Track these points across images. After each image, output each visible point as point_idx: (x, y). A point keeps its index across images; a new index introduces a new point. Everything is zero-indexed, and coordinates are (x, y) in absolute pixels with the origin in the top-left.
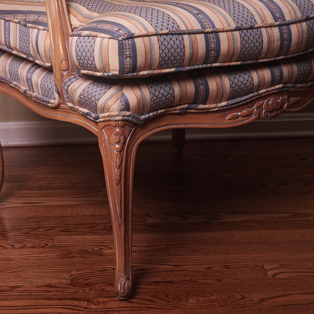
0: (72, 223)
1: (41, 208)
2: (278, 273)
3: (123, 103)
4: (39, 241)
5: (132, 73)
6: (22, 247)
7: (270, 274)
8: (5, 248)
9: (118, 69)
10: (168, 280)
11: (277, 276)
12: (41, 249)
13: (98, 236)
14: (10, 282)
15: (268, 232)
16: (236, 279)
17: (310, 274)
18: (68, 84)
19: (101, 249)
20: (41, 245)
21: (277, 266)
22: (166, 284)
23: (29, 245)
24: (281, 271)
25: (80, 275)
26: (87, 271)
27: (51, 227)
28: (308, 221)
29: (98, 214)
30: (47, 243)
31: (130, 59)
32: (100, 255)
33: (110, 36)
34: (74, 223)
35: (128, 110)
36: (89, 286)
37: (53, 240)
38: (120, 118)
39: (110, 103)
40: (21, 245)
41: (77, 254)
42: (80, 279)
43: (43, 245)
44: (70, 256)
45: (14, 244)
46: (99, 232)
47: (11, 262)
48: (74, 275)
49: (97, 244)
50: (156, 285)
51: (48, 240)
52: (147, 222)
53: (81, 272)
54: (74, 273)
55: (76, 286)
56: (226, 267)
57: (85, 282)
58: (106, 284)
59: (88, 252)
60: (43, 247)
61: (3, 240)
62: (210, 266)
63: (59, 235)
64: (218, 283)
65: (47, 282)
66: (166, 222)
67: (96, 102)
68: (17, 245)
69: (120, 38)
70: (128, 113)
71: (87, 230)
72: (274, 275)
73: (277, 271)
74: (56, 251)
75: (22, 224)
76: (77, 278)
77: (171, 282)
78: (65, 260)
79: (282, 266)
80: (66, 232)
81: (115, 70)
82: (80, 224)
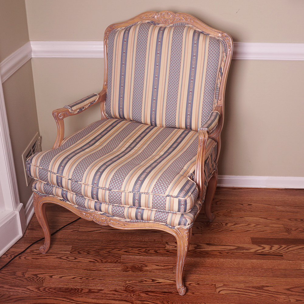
0: (131, 246)
1: (117, 234)
2: (221, 290)
4: (114, 258)
6: (106, 262)
7: (218, 290)
8: (98, 262)
10: (170, 291)
11: (220, 293)
12: (114, 264)
13: (142, 257)
14: (98, 286)
15: (222, 260)
16: (201, 293)
17: (236, 292)
19: (142, 266)
20: (114, 261)
21: (222, 285)
22: (169, 294)
23: (109, 261)
24: (223, 289)
25: (130, 284)
26: (134, 282)
27: (121, 248)
28: (243, 253)
29: (144, 240)
30: (118, 260)
32: (141, 271)
34: (132, 246)
36: (133, 292)
37: (120, 258)
40: (105, 260)
41: (130, 269)
42: (130, 287)
43: (116, 261)
44: (127, 270)
45: (102, 259)
46: (142, 253)
47: (100, 272)
48: (128, 284)
49: (141, 262)
50: (164, 294)
51: (118, 258)
52: (166, 248)
53: (131, 282)
54: (127, 282)
55: (127, 292)
56: (198, 284)
57: (132, 289)
58: (141, 292)
59: (136, 268)
60: (115, 263)
61: (97, 256)
62: (191, 282)
63: (123, 254)
64: (193, 295)
65: (114, 288)
66: (175, 248)
68: (104, 261)
71: (137, 252)
72: (219, 292)
73: (221, 289)
74: (121, 266)
75: (107, 245)
76: (129, 286)
77: (171, 293)
78: (124, 272)
79: (224, 285)
80: (127, 252)
82: (134, 247)
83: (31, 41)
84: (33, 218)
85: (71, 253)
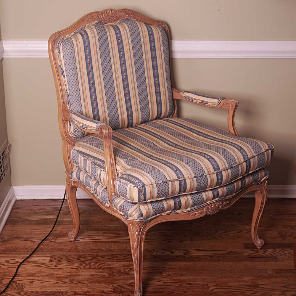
0: (115, 254)
1: (99, 243)
2: (215, 289)
3: (140, 214)
4: (98, 265)
5: (144, 201)
6: (89, 268)
7: (211, 289)
8: (81, 268)
9: (137, 200)
10: (160, 291)
11: (214, 291)
12: (99, 270)
13: (128, 263)
14: (84, 289)
15: (214, 263)
16: (194, 292)
17: (230, 290)
18: (114, 200)
19: (129, 270)
20: (98, 267)
21: (215, 284)
22: (159, 293)
23: (93, 267)
24: (216, 287)
25: (118, 286)
26: (121, 284)
27: (104, 256)
28: (235, 257)
29: (128, 248)
30: (102, 266)
31: (143, 196)
32: (128, 275)
33: (134, 186)
34: (116, 254)
35: (142, 217)
36: (122, 293)
37: (105, 264)
38: (138, 220)
39: (134, 213)
40: (89, 267)
41: (117, 273)
42: (117, 289)
43: (100, 267)
44: (113, 274)
45: (85, 266)
46: (128, 260)
47: (84, 277)
48: (115, 286)
49: (127, 268)
50: (154, 294)
51: (102, 264)
52: (153, 255)
53: (118, 284)
54: (115, 285)
55: (115, 293)
56: (190, 284)
57: (120, 291)
58: (130, 292)
59: (122, 273)
60: (100, 268)
61: (80, 263)
62: (182, 283)
63: (108, 261)
64: (185, 293)
65: (101, 290)
66: (163, 254)
67: (127, 212)
68: (87, 267)
69: (139, 187)
70: (142, 218)
71: (122, 258)
72: (212, 290)
73: (214, 288)
74: (106, 271)
75: (89, 254)
76: (116, 288)
77: (162, 292)
78: (110, 277)
79: (217, 284)
80: (111, 259)
81: (136, 200)
82: (119, 255)
83: (3, 41)
84: (3, 231)
85: (50, 261)
